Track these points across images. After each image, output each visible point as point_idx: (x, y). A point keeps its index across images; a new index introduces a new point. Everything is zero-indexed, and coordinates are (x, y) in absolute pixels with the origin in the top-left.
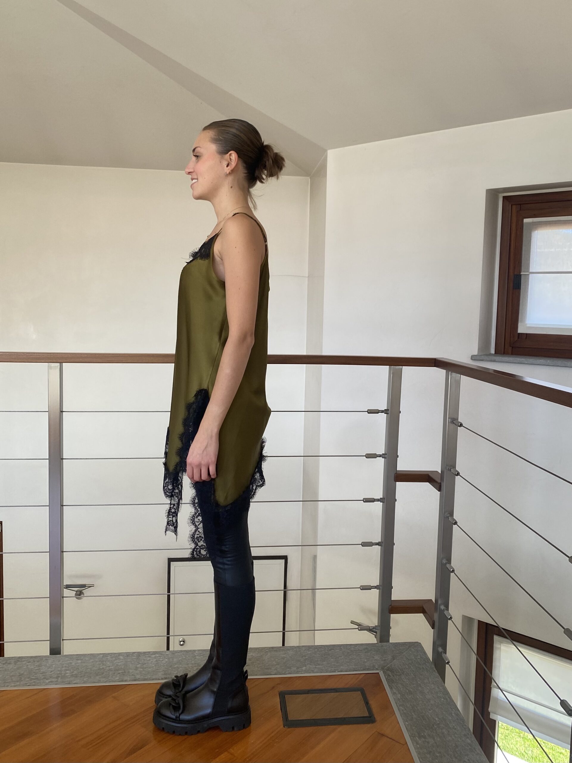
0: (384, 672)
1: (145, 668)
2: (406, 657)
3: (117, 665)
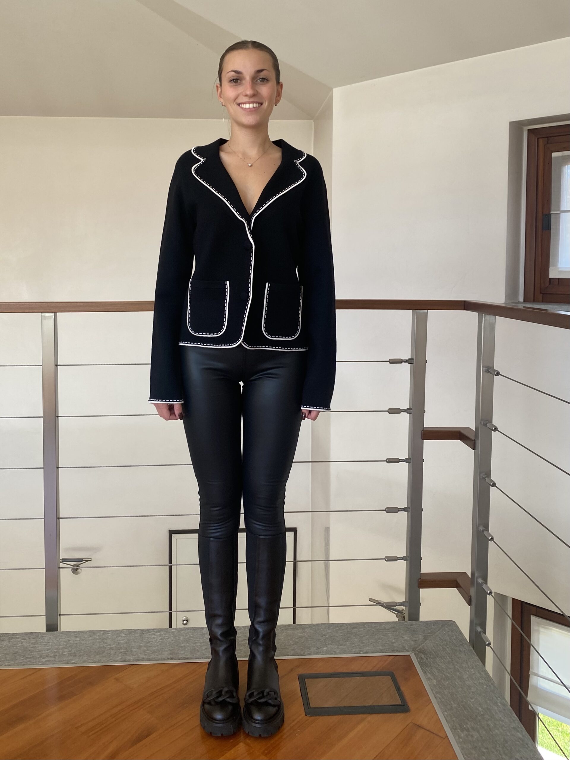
0: (415, 654)
1: (150, 647)
2: (439, 637)
3: (119, 643)
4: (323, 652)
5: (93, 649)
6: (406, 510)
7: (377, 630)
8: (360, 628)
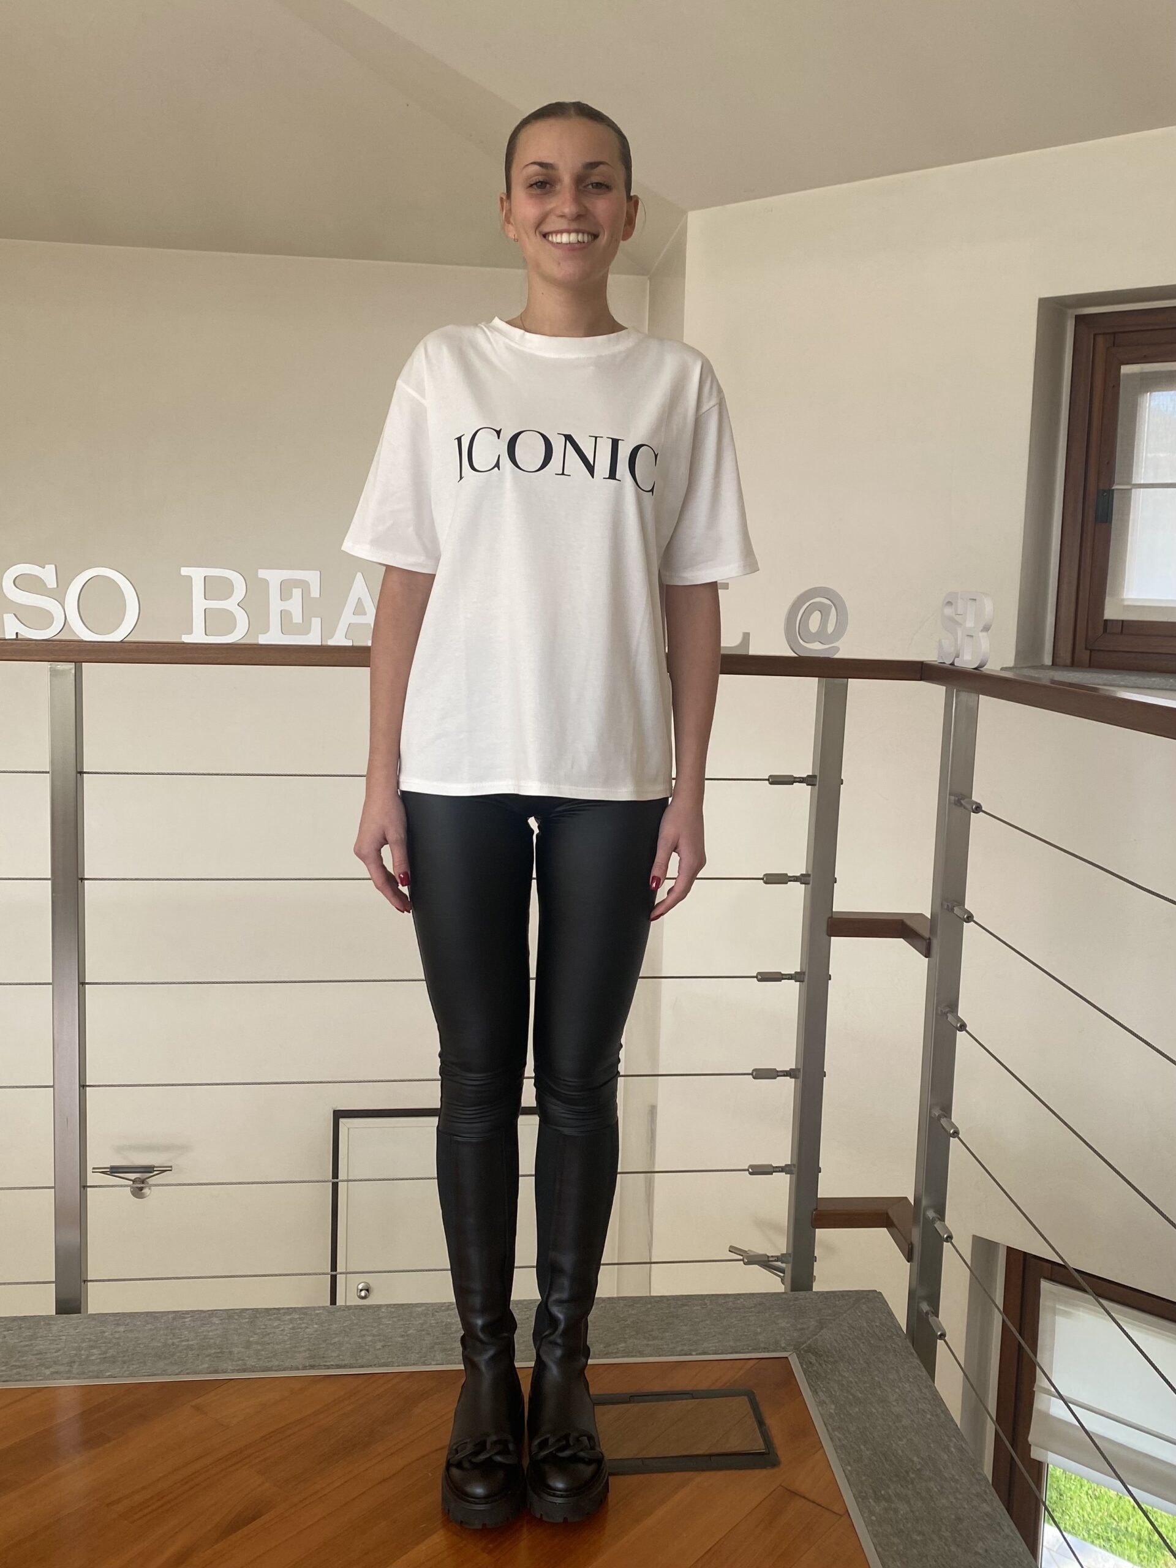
0: (798, 1356)
2: (848, 1323)
3: (205, 1337)
4: (617, 1352)
5: (152, 1349)
6: (792, 1073)
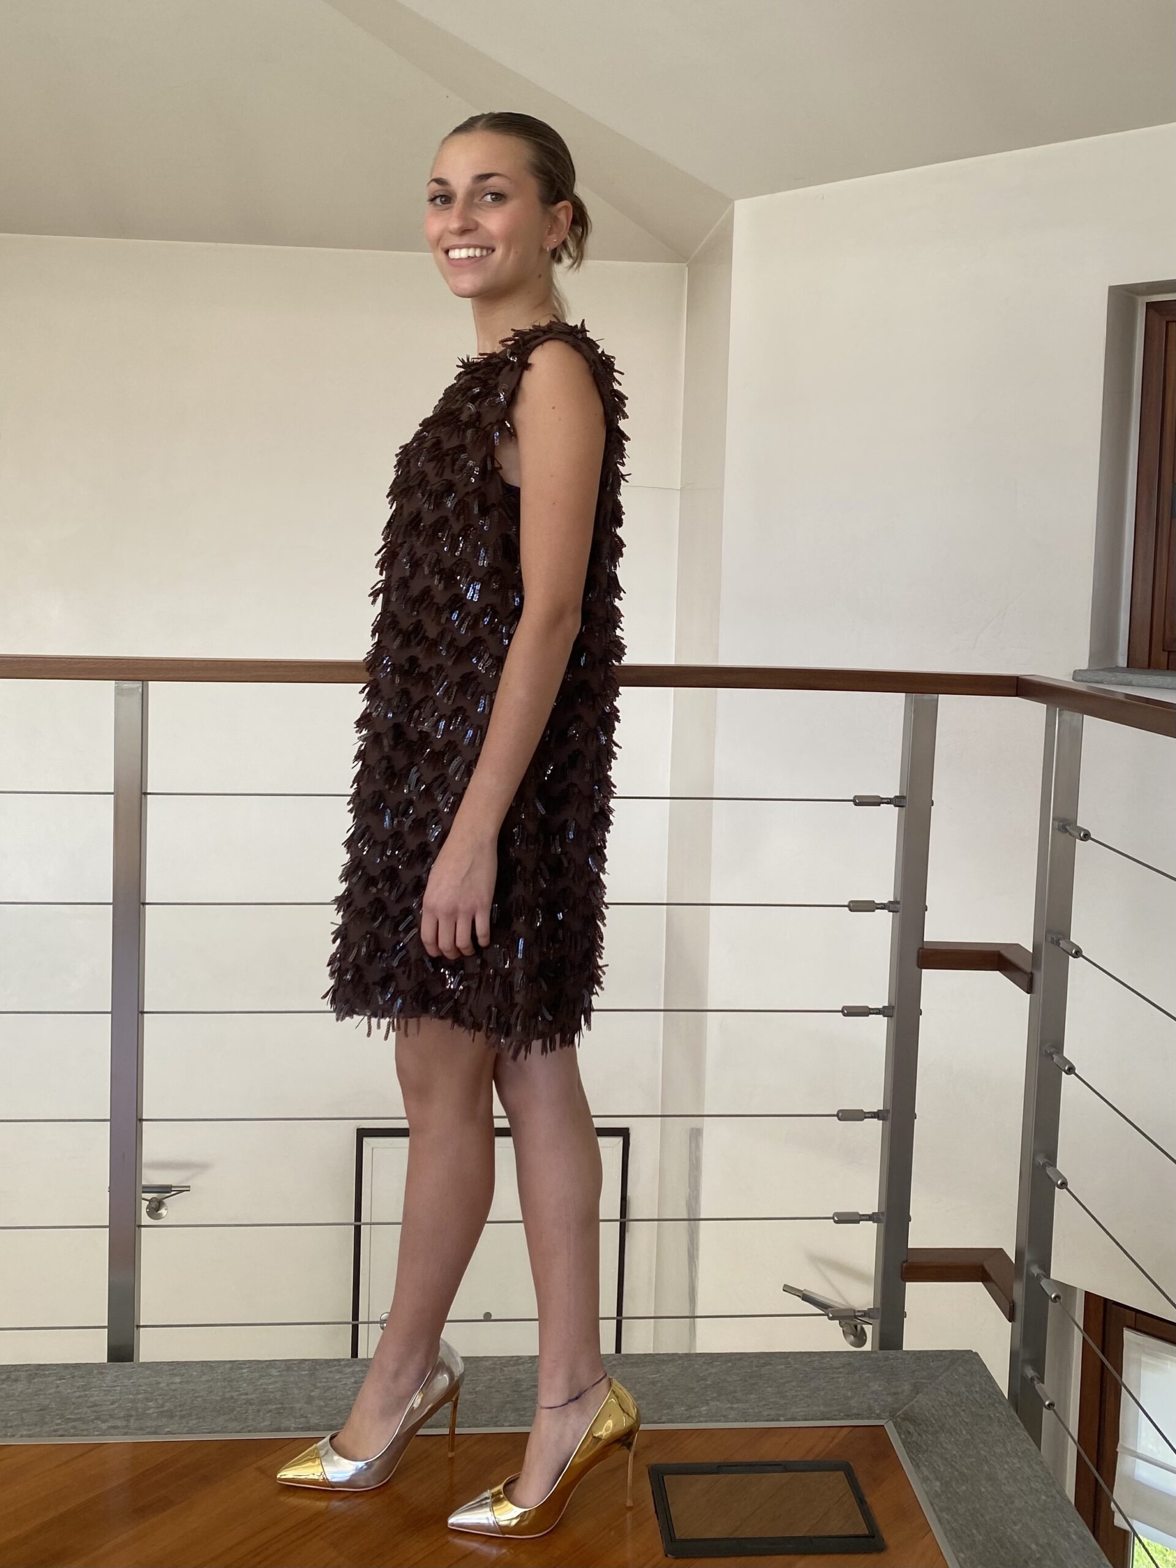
0: (896, 1424)
2: (945, 1387)
3: (265, 1391)
4: (700, 1416)
5: (211, 1403)
6: (880, 1115)
7: (814, 1368)
8: (778, 1366)
